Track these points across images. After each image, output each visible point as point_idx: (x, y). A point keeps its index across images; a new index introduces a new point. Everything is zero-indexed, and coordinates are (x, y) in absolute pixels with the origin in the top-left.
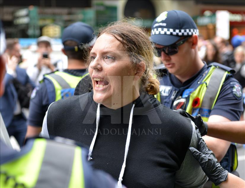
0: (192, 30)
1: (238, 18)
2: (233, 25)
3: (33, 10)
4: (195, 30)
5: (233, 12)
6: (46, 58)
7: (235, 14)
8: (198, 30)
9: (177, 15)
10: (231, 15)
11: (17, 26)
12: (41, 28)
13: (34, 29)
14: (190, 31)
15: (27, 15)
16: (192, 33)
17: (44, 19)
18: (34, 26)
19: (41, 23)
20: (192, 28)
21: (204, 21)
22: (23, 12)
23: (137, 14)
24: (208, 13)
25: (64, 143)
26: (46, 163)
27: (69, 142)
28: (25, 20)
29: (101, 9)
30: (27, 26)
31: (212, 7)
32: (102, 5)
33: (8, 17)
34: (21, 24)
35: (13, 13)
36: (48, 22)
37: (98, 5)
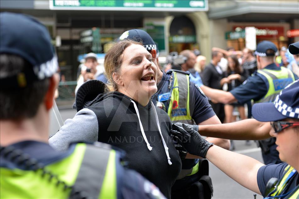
0: (151, 46)
1: (263, 32)
2: (259, 39)
3: (96, 30)
4: (153, 46)
5: (259, 28)
6: (90, 73)
7: (261, 30)
8: (155, 46)
9: (138, 33)
10: (258, 30)
11: (83, 44)
12: (103, 45)
13: (97, 46)
14: (149, 46)
15: (91, 35)
16: (151, 48)
17: (104, 38)
18: (97, 44)
19: (103, 41)
20: (151, 44)
21: (236, 35)
22: (88, 33)
23: (180, 32)
24: (238, 29)
25: (101, 148)
26: (85, 164)
27: (106, 146)
28: (89, 39)
29: (151, 28)
30: (91, 43)
31: (241, 24)
32: (152, 25)
33: (75, 37)
34: (87, 43)
35: (80, 34)
36: (108, 40)
37: (148, 25)
